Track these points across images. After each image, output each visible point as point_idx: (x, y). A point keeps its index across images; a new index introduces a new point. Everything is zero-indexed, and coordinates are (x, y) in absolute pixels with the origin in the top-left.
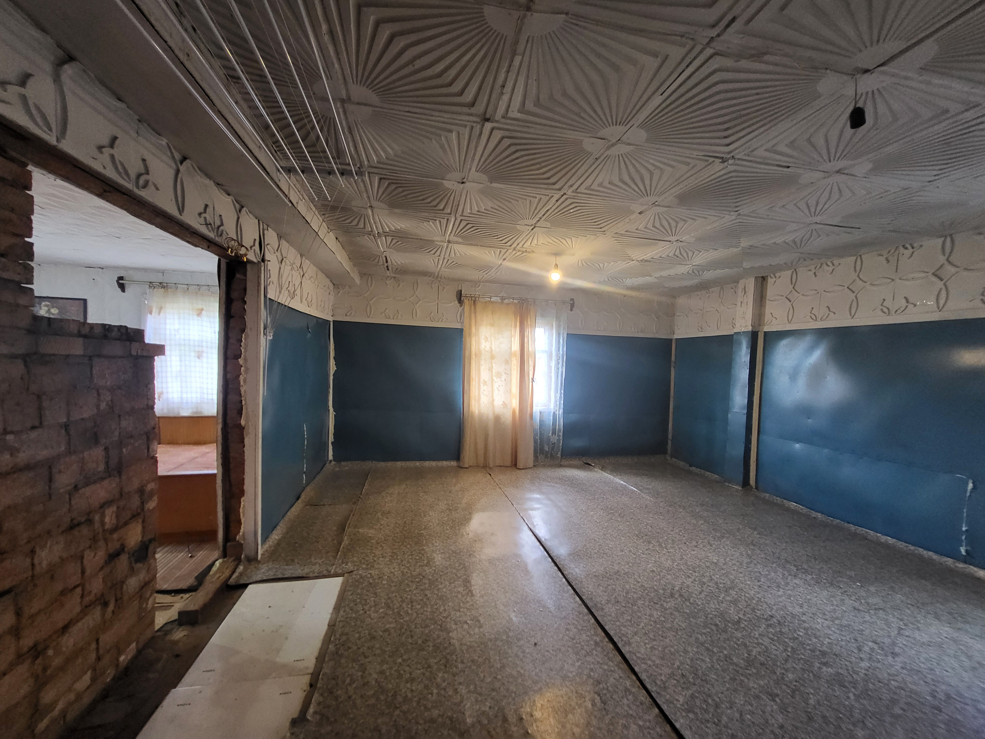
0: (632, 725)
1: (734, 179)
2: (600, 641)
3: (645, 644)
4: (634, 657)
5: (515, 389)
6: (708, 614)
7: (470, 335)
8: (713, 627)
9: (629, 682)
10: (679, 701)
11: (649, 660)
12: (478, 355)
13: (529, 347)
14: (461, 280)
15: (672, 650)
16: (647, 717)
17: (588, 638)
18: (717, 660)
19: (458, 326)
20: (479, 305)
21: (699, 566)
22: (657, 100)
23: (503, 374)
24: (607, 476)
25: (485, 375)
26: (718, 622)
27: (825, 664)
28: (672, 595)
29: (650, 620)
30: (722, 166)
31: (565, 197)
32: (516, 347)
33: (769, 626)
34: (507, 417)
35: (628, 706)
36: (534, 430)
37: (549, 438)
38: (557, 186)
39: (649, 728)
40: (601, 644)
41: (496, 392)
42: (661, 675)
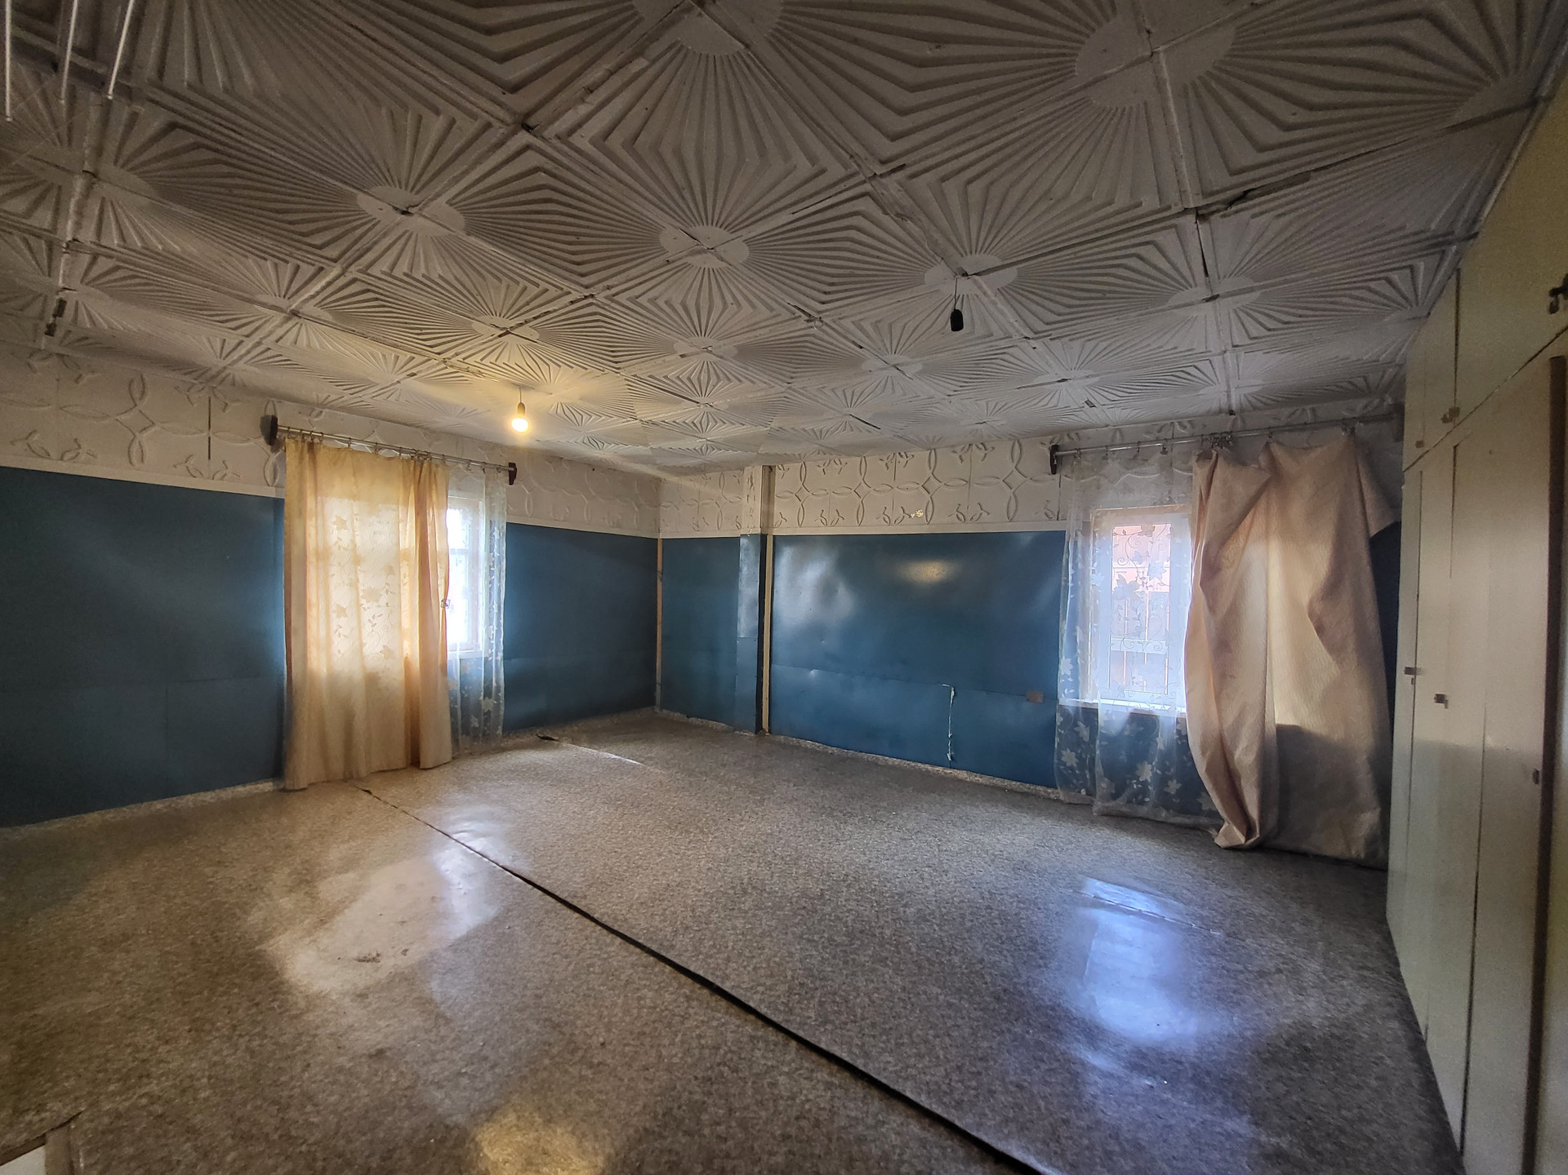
0: (779, 1078)
1: (809, 345)
2: (691, 992)
3: (745, 967)
4: (742, 991)
5: (410, 620)
6: (791, 898)
7: (302, 513)
8: (803, 912)
9: (750, 1028)
10: (810, 1017)
11: (758, 985)
12: (324, 555)
13: (436, 545)
14: (275, 397)
15: (777, 959)
16: (788, 1058)
17: (674, 997)
18: (824, 948)
19: (271, 493)
20: (322, 455)
21: (756, 843)
22: (785, 217)
23: (383, 592)
24: (586, 751)
25: (340, 595)
26: (804, 904)
27: (905, 906)
28: (745, 892)
29: (737, 934)
30: (806, 325)
31: (591, 300)
32: (408, 540)
33: (849, 886)
34: (394, 675)
35: (764, 1057)
36: (451, 694)
37: (479, 704)
38: (585, 281)
39: (797, 1069)
40: (695, 996)
41: (367, 628)
42: (779, 996)
